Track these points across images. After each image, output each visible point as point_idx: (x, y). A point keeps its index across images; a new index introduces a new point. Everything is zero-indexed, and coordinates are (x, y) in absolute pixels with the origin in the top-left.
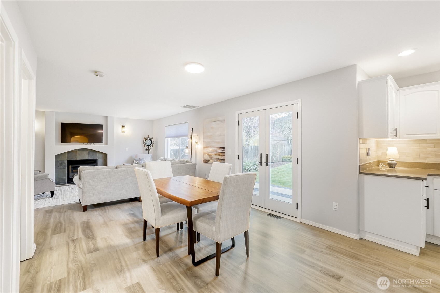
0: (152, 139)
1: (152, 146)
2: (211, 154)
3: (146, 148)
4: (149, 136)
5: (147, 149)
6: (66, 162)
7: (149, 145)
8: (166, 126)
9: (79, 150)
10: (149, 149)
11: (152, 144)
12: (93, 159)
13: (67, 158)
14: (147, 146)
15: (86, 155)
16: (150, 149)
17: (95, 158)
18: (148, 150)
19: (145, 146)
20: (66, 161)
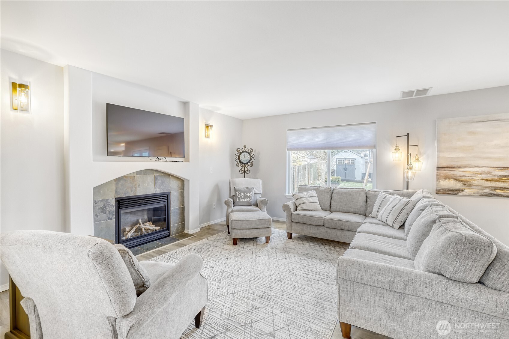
0: (251, 152)
1: (252, 164)
2: (468, 179)
3: (240, 167)
4: (245, 147)
5: (242, 170)
6: (113, 202)
7: (247, 163)
8: (288, 130)
9: (139, 173)
10: (246, 169)
11: (251, 161)
12: (162, 192)
13: (116, 192)
14: (242, 165)
15: (150, 183)
16: (247, 171)
17: (166, 191)
18: (244, 172)
19: (237, 163)
20: (114, 200)
